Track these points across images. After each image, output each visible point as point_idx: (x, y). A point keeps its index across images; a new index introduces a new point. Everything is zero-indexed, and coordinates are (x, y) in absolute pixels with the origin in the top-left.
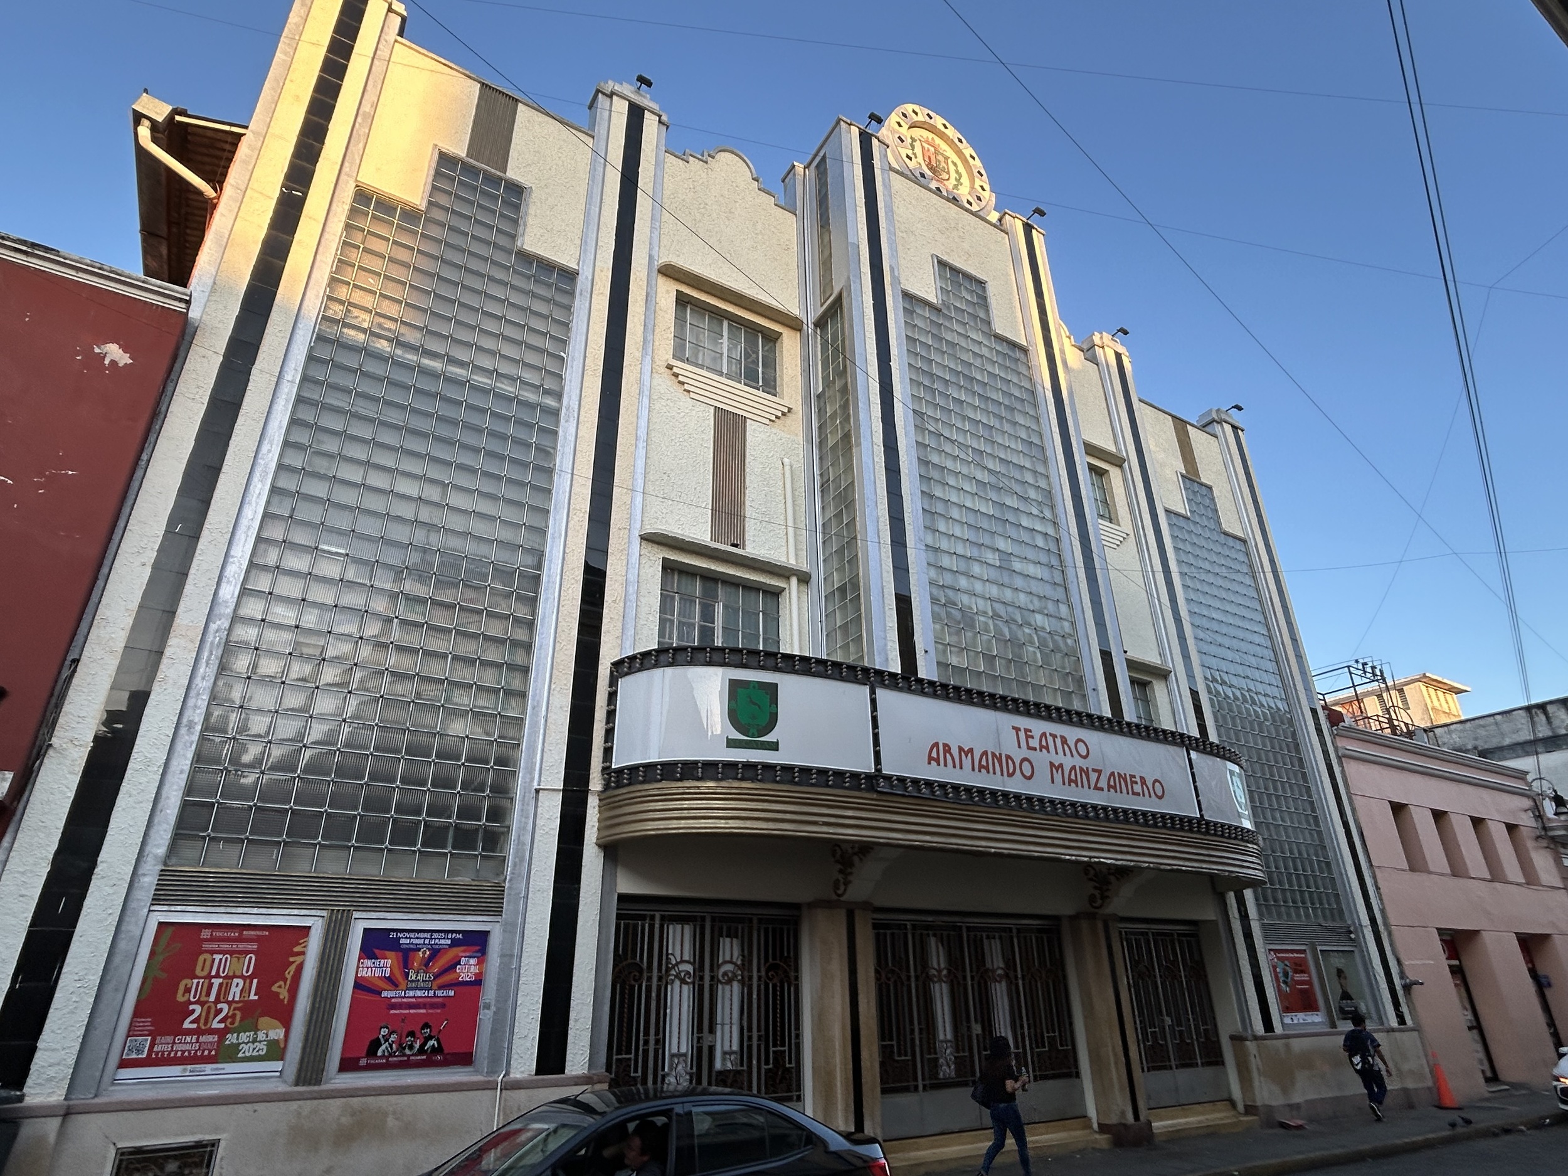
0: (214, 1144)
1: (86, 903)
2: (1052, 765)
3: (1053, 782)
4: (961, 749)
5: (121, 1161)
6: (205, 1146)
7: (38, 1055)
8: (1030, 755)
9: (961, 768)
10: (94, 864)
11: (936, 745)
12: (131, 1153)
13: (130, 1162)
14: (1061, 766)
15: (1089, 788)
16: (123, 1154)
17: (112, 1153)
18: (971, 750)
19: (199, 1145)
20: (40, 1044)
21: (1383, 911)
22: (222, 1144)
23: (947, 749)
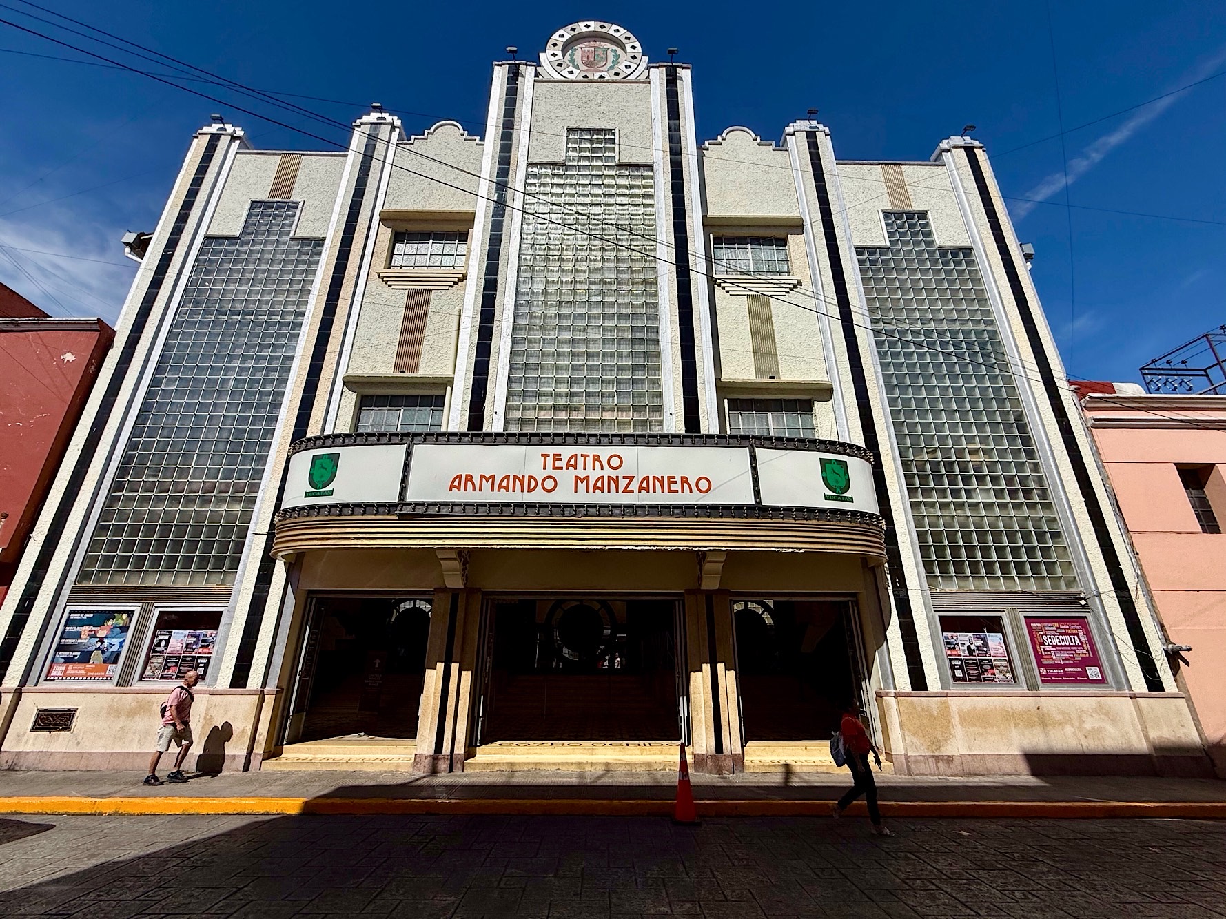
0: (75, 710)
1: (36, 602)
2: (577, 478)
3: (576, 491)
4: (482, 476)
5: (38, 714)
6: (72, 711)
7: (10, 666)
8: (555, 473)
9: (480, 490)
10: (41, 586)
11: (460, 477)
12: (42, 711)
13: (41, 715)
14: (587, 478)
15: (617, 492)
16: (40, 711)
17: (35, 712)
18: (493, 477)
19: (69, 710)
20: (11, 663)
21: (1141, 577)
22: (78, 711)
23: (469, 478)
